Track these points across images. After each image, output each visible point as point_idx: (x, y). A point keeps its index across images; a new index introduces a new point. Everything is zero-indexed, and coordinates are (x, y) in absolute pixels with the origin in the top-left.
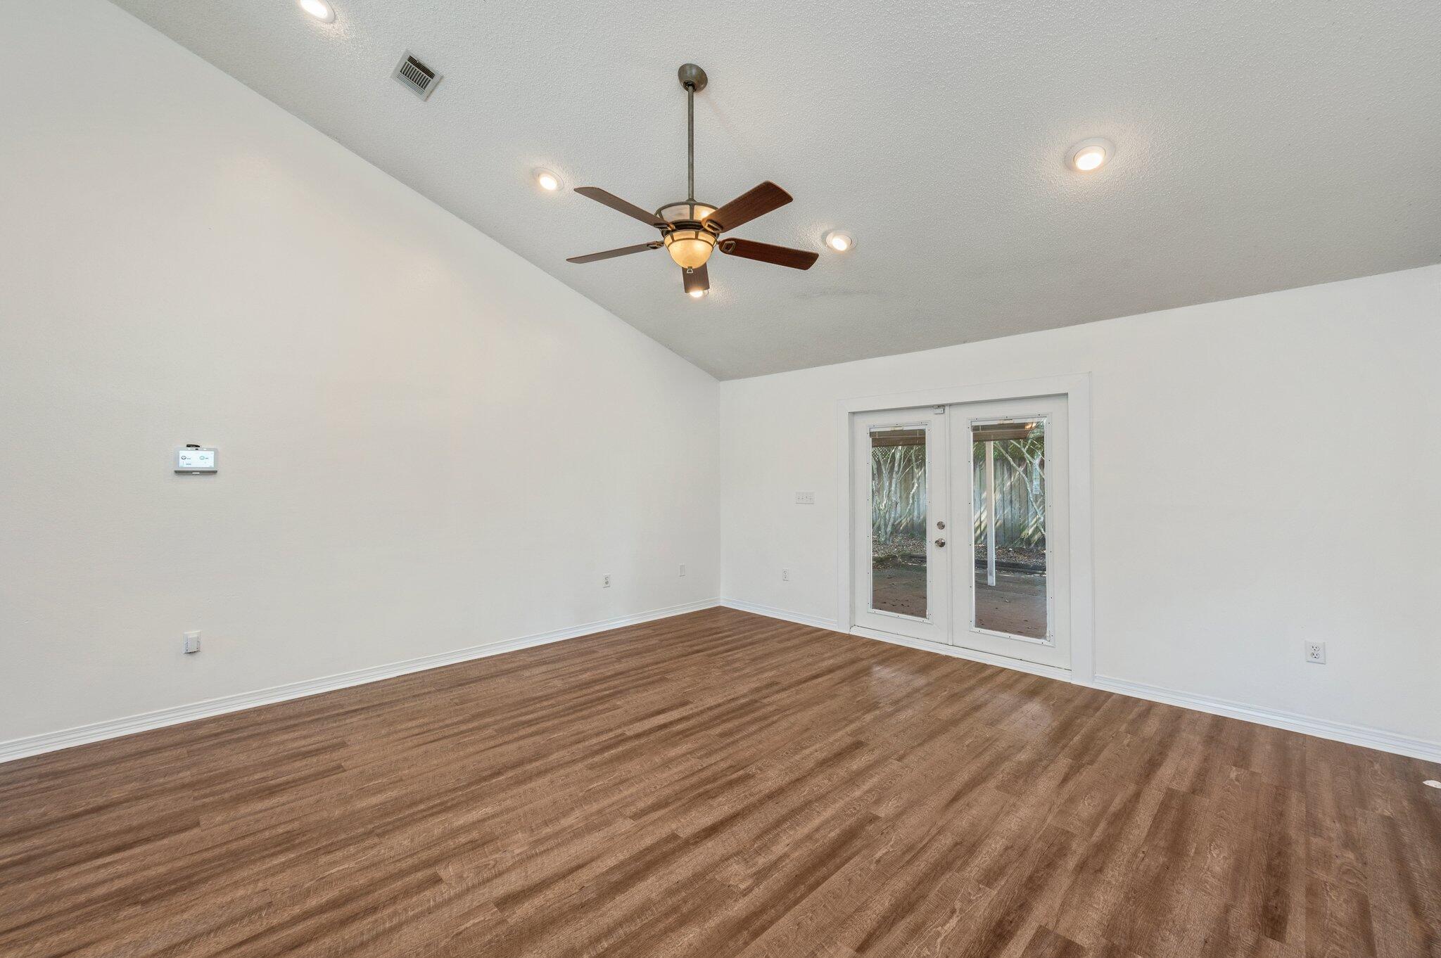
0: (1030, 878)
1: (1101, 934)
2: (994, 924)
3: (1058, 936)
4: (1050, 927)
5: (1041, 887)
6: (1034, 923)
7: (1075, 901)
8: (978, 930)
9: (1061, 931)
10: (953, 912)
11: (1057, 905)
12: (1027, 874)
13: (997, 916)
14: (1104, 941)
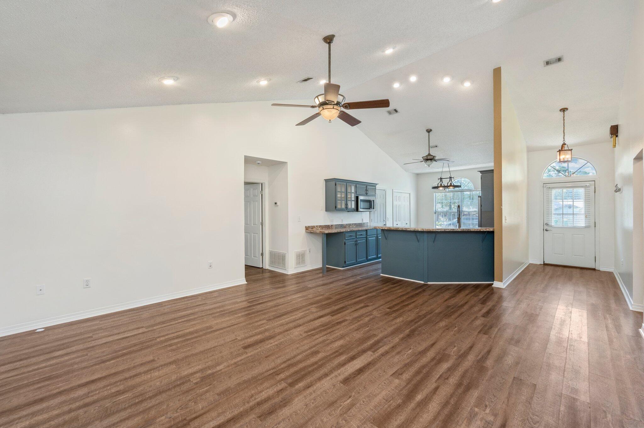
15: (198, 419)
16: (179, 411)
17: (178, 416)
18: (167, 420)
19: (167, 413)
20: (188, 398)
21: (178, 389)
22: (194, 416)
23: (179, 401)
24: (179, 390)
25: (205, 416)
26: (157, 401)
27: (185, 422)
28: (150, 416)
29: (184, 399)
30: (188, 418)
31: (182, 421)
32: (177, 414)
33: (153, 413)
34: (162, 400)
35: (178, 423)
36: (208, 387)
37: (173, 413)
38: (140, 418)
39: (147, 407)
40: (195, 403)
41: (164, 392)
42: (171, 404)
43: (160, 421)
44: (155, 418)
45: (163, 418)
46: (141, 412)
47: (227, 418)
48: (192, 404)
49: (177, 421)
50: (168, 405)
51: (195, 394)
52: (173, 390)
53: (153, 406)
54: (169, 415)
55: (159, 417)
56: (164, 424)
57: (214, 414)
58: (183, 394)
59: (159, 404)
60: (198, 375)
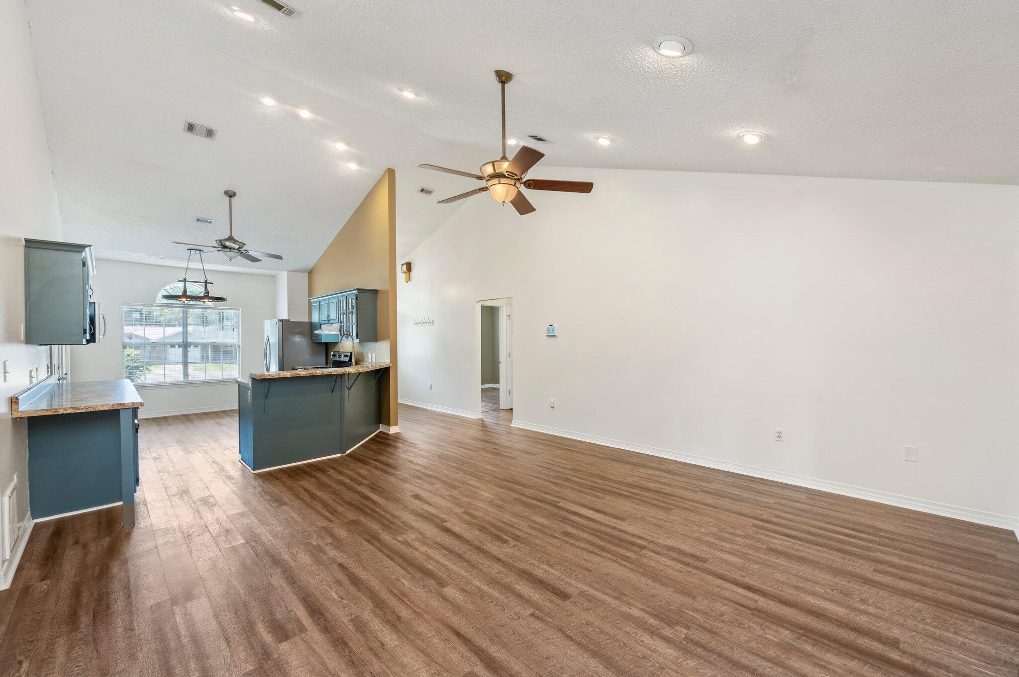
0: (346, 644)
1: (281, 658)
2: (323, 611)
3: (295, 635)
4: (303, 635)
5: (335, 646)
6: (311, 629)
7: (313, 660)
8: (324, 604)
9: (297, 639)
10: (342, 598)
11: (315, 647)
12: (351, 644)
13: (327, 615)
14: (276, 656)
15: (743, 603)
16: (747, 626)
17: (754, 622)
18: (768, 631)
19: (760, 636)
20: (720, 625)
21: (713, 644)
22: (742, 609)
23: (732, 633)
24: (714, 642)
25: (735, 599)
26: (752, 658)
27: (756, 613)
28: (778, 653)
29: (725, 629)
30: (750, 612)
31: (756, 616)
32: (753, 625)
33: (771, 652)
34: (745, 654)
35: (762, 618)
36: (687, 611)
37: (755, 629)
38: (791, 663)
39: (770, 665)
40: (723, 615)
41: (729, 660)
42: (743, 638)
43: (776, 637)
44: (776, 645)
45: (768, 636)
46: (784, 668)
47: (723, 582)
48: (726, 618)
49: (760, 621)
50: (749, 641)
51: (708, 621)
52: (719, 649)
53: (764, 658)
54: (761, 633)
55: (772, 641)
56: (775, 631)
57: (727, 594)
58: (717, 634)
59: (754, 654)
60: (667, 632)
